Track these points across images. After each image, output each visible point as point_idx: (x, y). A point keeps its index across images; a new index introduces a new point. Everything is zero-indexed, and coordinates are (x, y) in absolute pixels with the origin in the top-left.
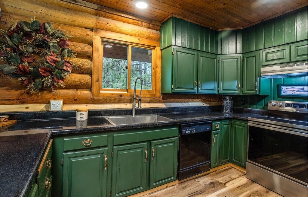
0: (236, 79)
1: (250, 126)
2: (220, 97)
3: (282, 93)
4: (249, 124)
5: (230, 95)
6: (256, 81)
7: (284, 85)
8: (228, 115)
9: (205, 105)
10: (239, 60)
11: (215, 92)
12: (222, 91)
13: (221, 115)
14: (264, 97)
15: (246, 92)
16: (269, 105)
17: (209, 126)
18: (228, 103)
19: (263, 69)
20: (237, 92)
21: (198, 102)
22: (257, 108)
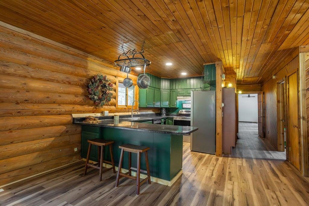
0: (168, 101)
1: (174, 120)
2: (161, 109)
3: (183, 107)
4: (174, 119)
5: (165, 108)
6: (175, 102)
7: (184, 104)
8: (164, 117)
9: (154, 113)
10: (169, 92)
11: (159, 106)
12: (162, 106)
13: (161, 117)
14: (178, 108)
15: (171, 106)
16: (179, 111)
17: (160, 121)
18: (164, 111)
19: (178, 97)
20: (168, 106)
21: (151, 111)
22: (175, 114)
